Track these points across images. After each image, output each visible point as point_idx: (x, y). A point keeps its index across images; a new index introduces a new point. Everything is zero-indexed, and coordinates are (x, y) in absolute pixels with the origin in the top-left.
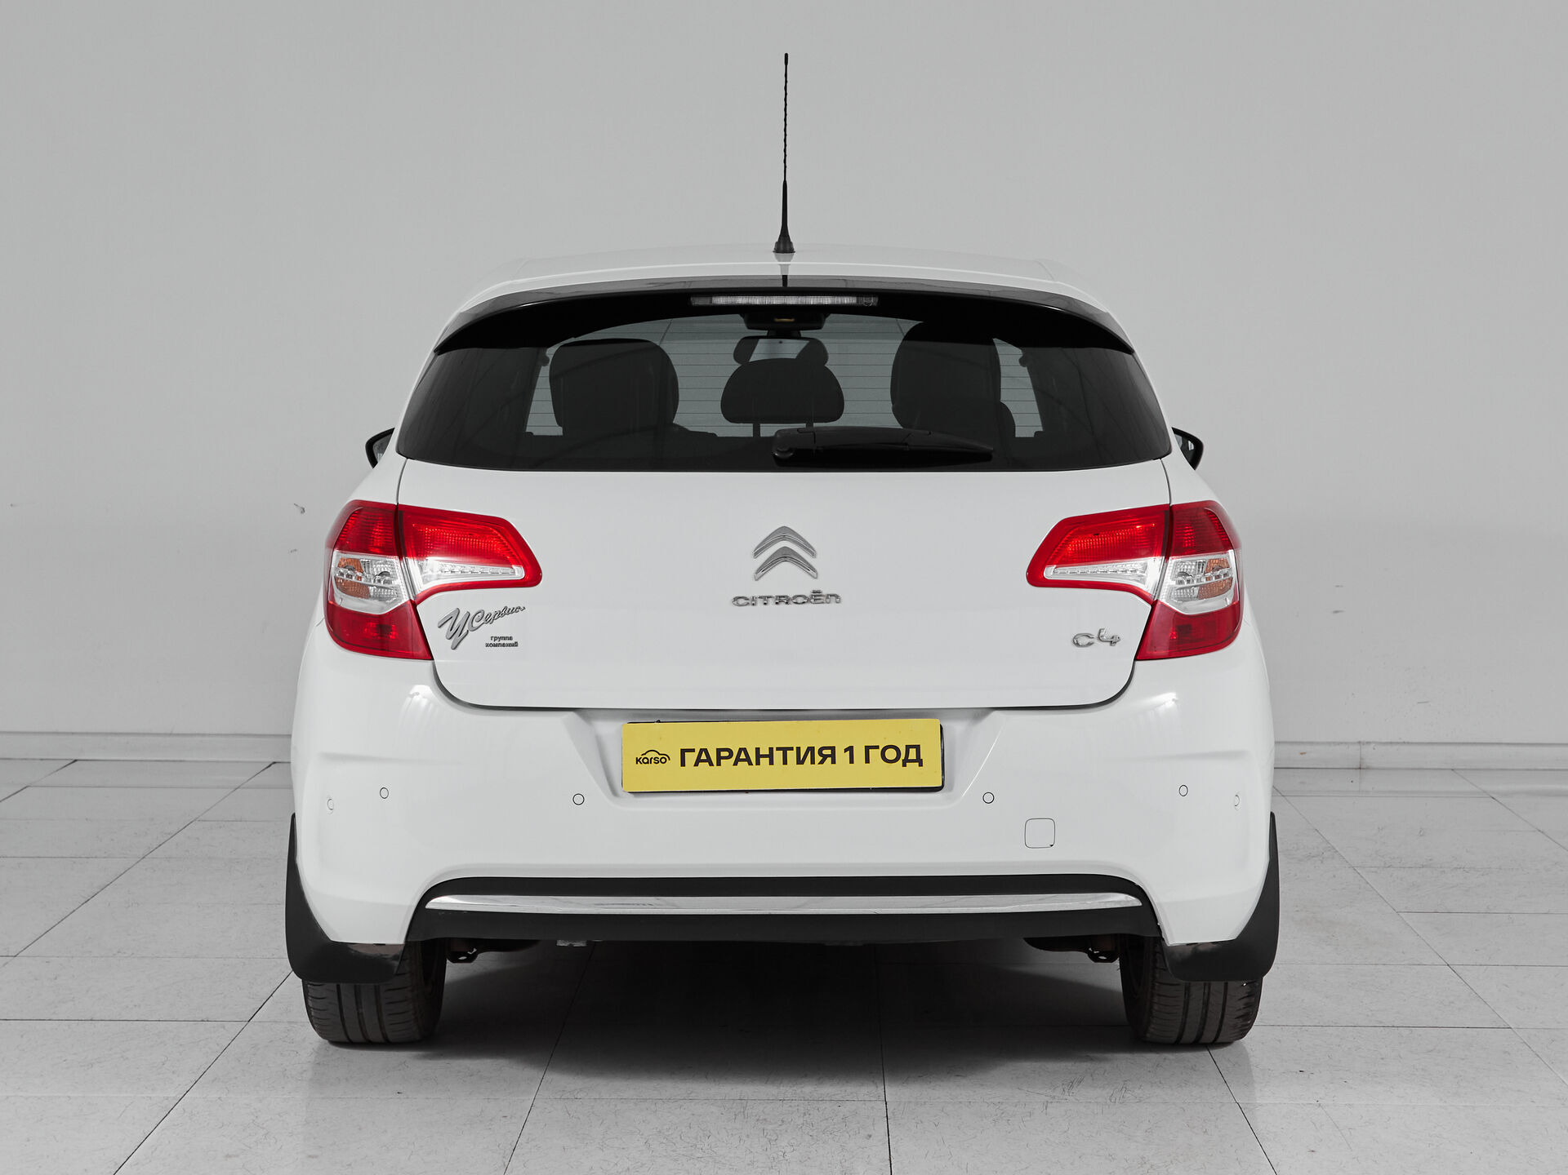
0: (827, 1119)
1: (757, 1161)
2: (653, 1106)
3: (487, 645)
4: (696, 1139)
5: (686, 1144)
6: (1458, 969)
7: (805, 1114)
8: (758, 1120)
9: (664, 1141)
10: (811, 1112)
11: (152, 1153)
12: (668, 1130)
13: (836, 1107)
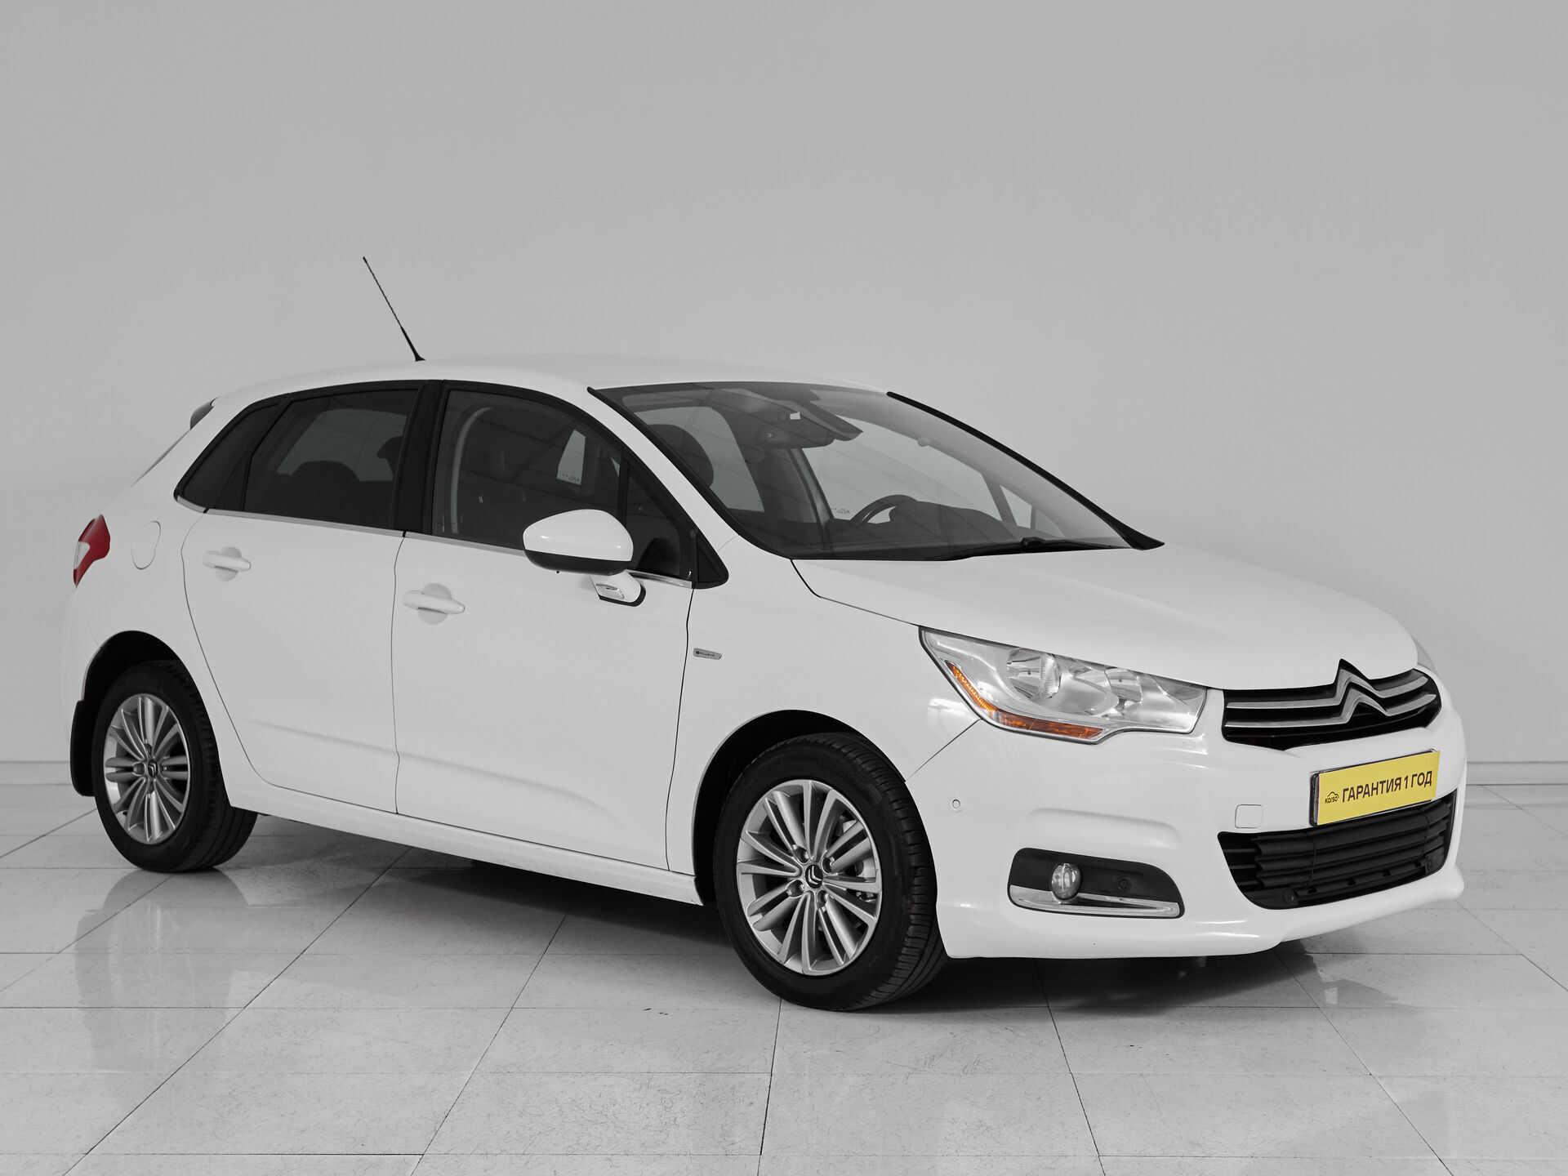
0: (718, 1089)
1: (651, 1126)
4: (604, 1107)
5: (593, 1111)
7: (700, 1085)
8: (659, 1091)
9: (576, 1109)
10: (706, 1083)
11: (138, 1121)
12: (581, 1099)
13: (728, 1079)
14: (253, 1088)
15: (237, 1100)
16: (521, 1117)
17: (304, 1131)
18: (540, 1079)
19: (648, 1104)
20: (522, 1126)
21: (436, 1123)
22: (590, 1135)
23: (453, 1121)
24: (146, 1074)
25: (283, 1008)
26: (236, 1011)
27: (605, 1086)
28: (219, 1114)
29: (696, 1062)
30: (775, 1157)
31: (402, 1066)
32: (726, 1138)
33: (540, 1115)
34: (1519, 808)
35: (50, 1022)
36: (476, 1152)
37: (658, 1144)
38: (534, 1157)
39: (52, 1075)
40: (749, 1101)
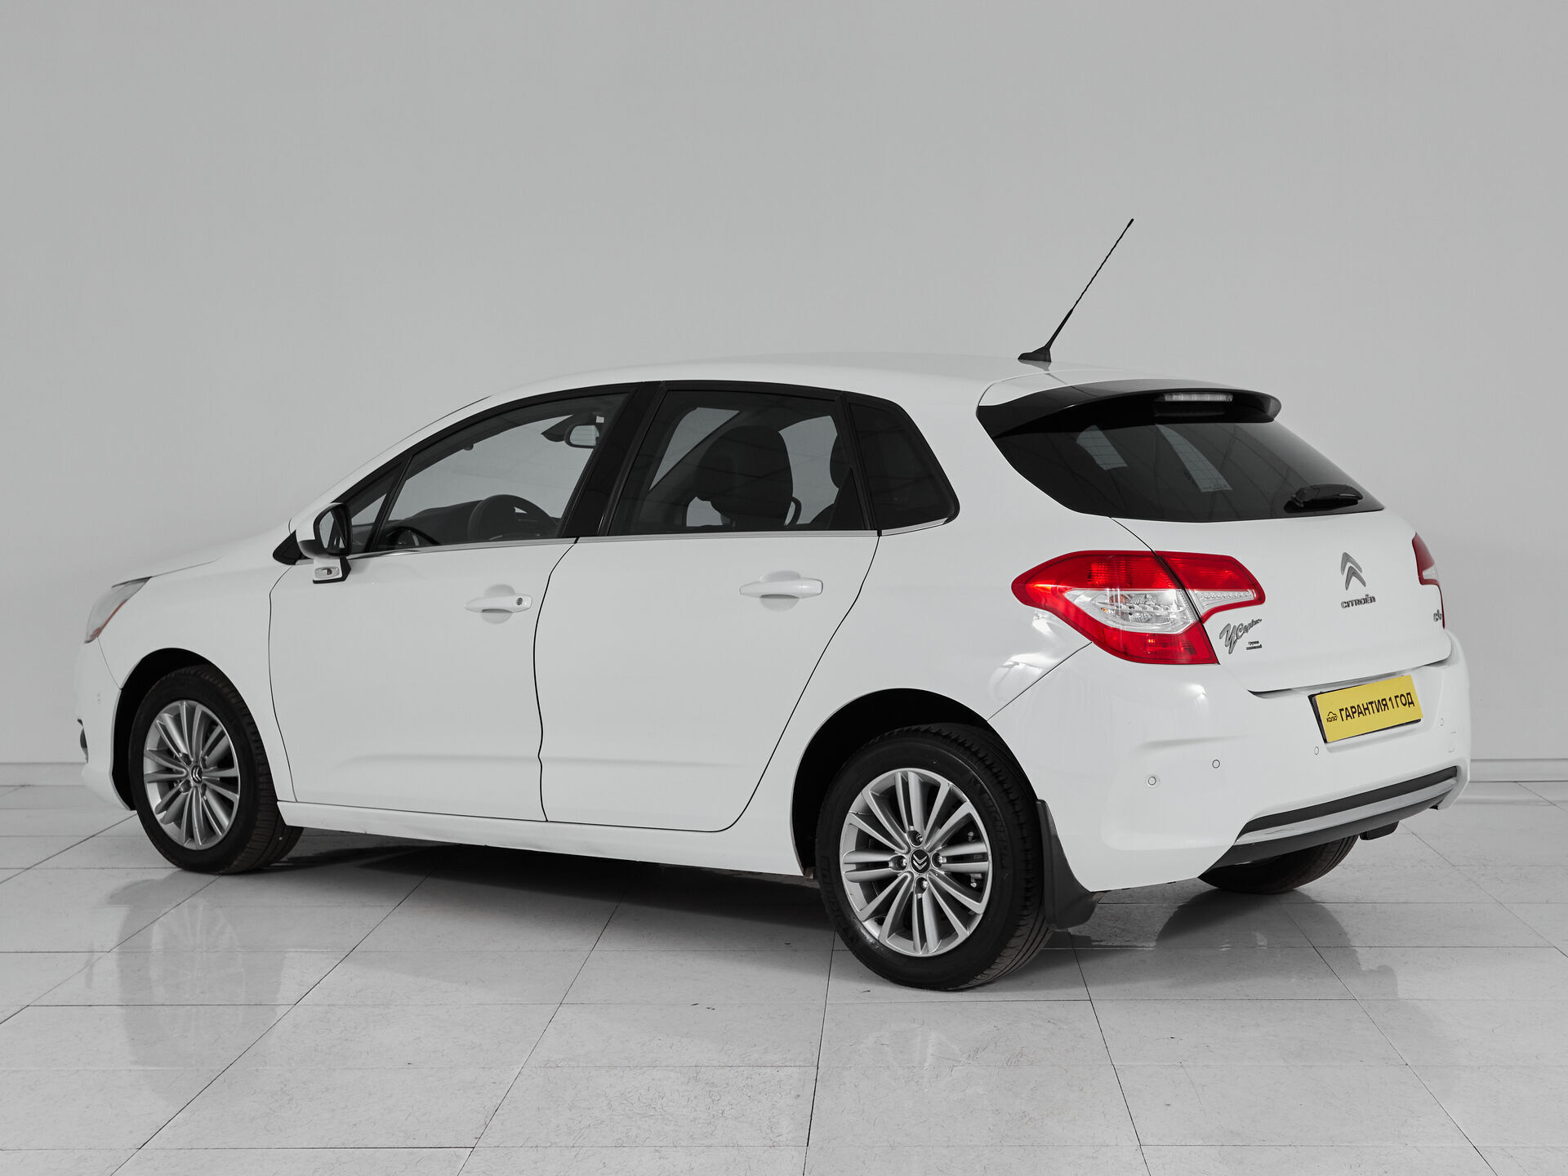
0: (765, 1082)
1: (699, 1118)
2: (621, 1073)
3: (1248, 649)
4: (652, 1100)
5: (642, 1105)
6: (1321, 950)
7: (747, 1078)
8: (706, 1084)
9: (625, 1102)
10: (753, 1077)
11: (191, 1116)
12: (629, 1092)
13: (774, 1072)
14: (304, 1083)
15: (288, 1095)
16: (571, 1110)
17: (355, 1125)
18: (590, 1073)
19: (696, 1097)
20: (571, 1119)
21: (486, 1117)
22: (639, 1128)
23: (503, 1115)
24: (198, 1070)
25: (333, 1005)
26: (285, 1009)
27: (653, 1080)
28: (270, 1109)
29: (743, 1056)
30: (822, 1148)
31: (452, 1061)
32: (774, 1130)
33: (589, 1109)
34: (1552, 803)
35: (101, 1020)
36: (526, 1145)
37: (706, 1136)
38: (585, 1149)
39: (104, 1072)
40: (795, 1094)
